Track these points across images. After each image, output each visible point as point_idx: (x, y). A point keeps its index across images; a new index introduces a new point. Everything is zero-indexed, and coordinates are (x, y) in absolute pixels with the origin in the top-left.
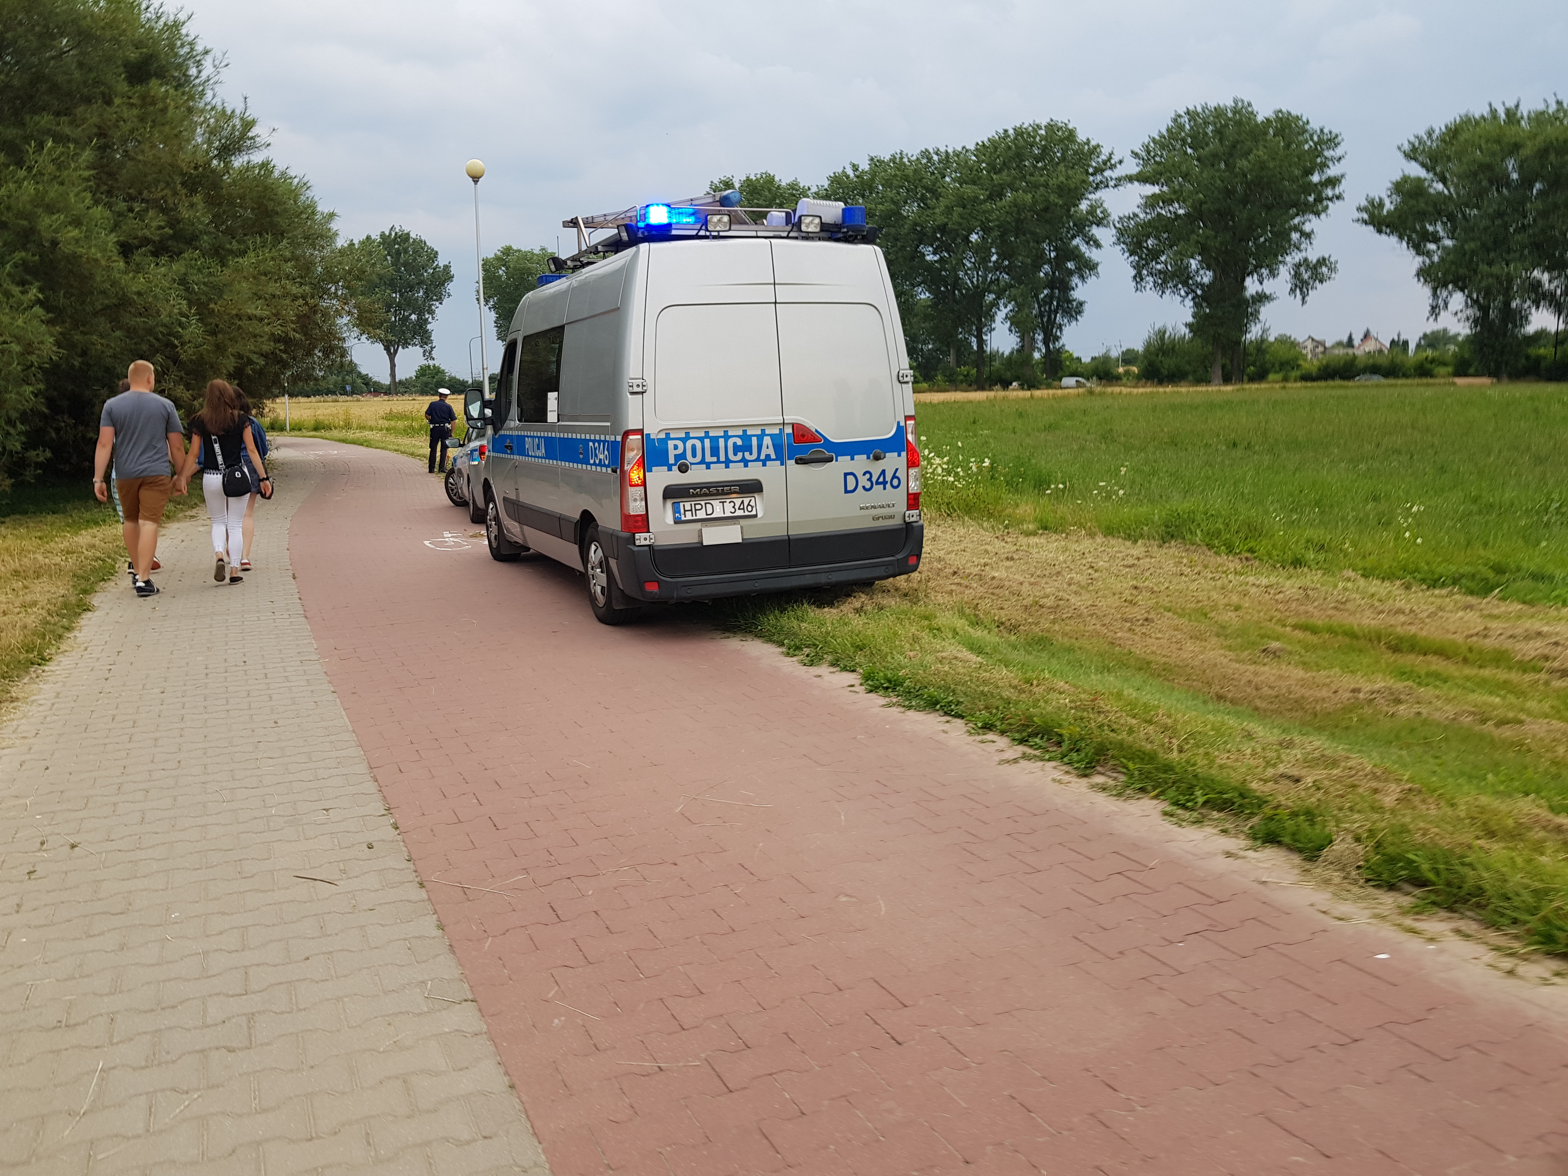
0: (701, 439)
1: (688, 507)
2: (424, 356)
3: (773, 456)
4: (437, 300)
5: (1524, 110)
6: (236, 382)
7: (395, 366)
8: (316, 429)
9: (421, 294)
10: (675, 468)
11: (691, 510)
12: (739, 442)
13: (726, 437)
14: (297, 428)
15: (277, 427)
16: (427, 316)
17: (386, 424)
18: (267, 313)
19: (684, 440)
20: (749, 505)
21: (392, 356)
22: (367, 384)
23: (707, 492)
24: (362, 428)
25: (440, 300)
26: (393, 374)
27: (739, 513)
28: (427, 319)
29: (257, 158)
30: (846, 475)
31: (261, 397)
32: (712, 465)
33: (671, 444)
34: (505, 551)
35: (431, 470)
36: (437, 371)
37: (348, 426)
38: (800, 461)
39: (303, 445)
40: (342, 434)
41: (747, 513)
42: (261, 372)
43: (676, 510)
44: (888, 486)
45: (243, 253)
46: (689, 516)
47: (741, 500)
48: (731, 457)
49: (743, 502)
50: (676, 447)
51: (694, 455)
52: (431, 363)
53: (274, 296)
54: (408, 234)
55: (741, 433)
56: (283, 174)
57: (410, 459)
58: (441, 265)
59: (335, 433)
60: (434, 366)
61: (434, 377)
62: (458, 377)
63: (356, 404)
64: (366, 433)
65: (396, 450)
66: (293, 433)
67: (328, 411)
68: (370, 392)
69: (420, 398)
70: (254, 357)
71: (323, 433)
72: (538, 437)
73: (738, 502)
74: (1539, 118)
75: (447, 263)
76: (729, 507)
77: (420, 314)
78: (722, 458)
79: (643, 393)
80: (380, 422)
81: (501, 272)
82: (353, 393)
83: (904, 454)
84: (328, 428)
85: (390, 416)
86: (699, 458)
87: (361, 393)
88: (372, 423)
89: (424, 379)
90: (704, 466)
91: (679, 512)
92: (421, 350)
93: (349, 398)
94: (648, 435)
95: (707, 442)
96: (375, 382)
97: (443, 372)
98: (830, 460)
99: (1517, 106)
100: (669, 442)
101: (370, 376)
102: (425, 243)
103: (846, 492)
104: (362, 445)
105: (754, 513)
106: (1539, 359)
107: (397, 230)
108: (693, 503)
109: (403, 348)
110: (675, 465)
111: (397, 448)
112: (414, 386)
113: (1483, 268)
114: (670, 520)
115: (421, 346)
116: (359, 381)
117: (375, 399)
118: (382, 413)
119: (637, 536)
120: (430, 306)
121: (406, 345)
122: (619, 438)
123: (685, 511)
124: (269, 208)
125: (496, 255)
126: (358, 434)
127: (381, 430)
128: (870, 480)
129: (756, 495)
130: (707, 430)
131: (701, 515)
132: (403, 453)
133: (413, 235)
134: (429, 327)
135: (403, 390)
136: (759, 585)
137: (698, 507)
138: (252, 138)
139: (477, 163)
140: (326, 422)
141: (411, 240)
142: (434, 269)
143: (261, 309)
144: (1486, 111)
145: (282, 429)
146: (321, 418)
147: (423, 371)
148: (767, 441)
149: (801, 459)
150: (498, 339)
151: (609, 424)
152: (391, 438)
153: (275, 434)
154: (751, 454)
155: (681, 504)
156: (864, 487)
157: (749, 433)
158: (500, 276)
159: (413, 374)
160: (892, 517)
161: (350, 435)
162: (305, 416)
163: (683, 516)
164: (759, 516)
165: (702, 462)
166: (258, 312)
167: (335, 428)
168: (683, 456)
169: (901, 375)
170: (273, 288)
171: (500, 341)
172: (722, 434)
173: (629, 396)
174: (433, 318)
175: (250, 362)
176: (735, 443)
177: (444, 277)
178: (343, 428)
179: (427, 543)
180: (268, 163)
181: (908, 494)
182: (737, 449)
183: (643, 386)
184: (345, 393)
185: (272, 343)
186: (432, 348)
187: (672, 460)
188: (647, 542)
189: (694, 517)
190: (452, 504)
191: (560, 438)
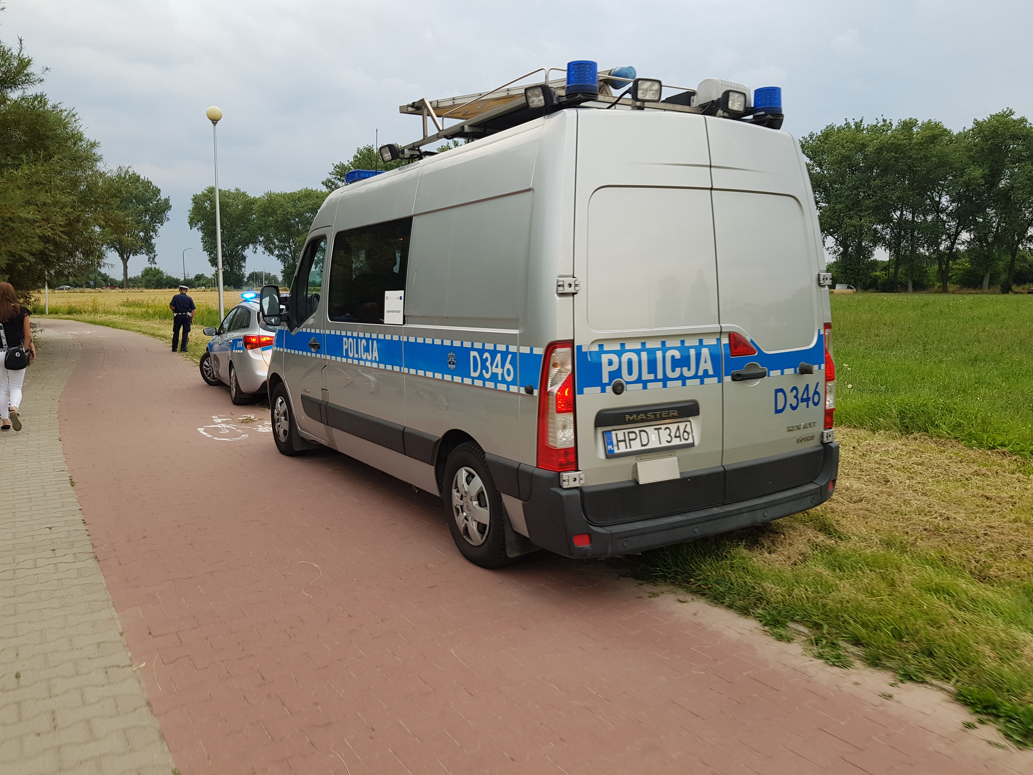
0: (638, 352)
1: (621, 437)
2: (149, 261)
3: (711, 372)
4: (159, 223)
5: (865, 124)
6: (8, 276)
7: (127, 267)
8: (69, 313)
9: (147, 218)
10: (609, 389)
11: (625, 441)
12: (677, 355)
13: (664, 349)
14: (55, 312)
15: (39, 311)
16: (152, 234)
17: (125, 309)
18: (38, 217)
19: (619, 353)
20: (685, 431)
21: (125, 261)
22: (105, 280)
23: (644, 417)
24: (107, 312)
25: (161, 222)
26: (125, 274)
27: (676, 442)
28: (152, 236)
29: (31, 91)
30: (777, 391)
31: (28, 289)
32: (649, 384)
33: (605, 358)
34: (297, 447)
35: (174, 349)
36: (158, 272)
37: (95, 311)
38: (737, 378)
39: (61, 326)
40: (91, 317)
41: (684, 442)
42: (29, 269)
43: (607, 441)
44: (811, 403)
45: (17, 167)
46: (622, 448)
47: (676, 425)
48: (670, 374)
49: (678, 429)
50: (610, 363)
51: (630, 373)
52: (153, 266)
53: (45, 204)
54: (139, 177)
55: (679, 345)
56: (54, 107)
57: (152, 339)
58: (163, 198)
59: (86, 316)
60: (155, 268)
61: (155, 276)
62: (173, 276)
63: (98, 294)
64: (111, 316)
65: (138, 331)
66: (51, 316)
67: (78, 299)
68: (107, 286)
69: (146, 290)
70: (26, 256)
71: (75, 316)
72: (367, 340)
73: (673, 427)
74: (874, 129)
75: (167, 197)
76: (664, 434)
77: (147, 233)
78: (660, 376)
79: (573, 294)
80: (121, 308)
81: (206, 204)
82: (95, 287)
83: (823, 366)
84: (80, 312)
85: (127, 304)
86: (635, 377)
87: (101, 287)
88: (116, 309)
89: (148, 277)
90: (640, 385)
91: (612, 443)
92: (147, 257)
93: (93, 290)
94: (580, 347)
95: (644, 355)
96: (111, 279)
97: (162, 273)
98: (762, 375)
99: (861, 121)
100: (603, 355)
101: (108, 274)
102: (151, 183)
103: (777, 411)
104: (109, 326)
105: (690, 441)
106: (876, 279)
107: (130, 173)
108: (626, 431)
109: (134, 255)
110: (608, 384)
111: (139, 329)
112: (141, 282)
113: (847, 220)
114: (602, 455)
115: (147, 255)
116: (100, 278)
117: (113, 291)
118: (120, 301)
119: (565, 475)
120: (154, 227)
121: (135, 253)
122: (539, 351)
123: (618, 441)
124: (41, 132)
125: (203, 192)
126: (104, 318)
127: (123, 314)
128: (796, 397)
129: (691, 419)
130: (643, 339)
131: (636, 446)
132: (144, 333)
133: (142, 177)
134: (153, 241)
135: (132, 285)
136: (698, 531)
137: (632, 436)
138: (27, 75)
139: (216, 109)
140: (78, 308)
141: (141, 181)
142: (158, 201)
143: (33, 214)
144: (843, 124)
145: (42, 312)
146: (74, 304)
147: (147, 272)
148: (705, 352)
149: (738, 375)
150: (204, 250)
151: (516, 332)
152: (131, 321)
153: (36, 316)
154: (689, 370)
155: (614, 433)
156: (791, 405)
157: (687, 344)
158: (206, 207)
159: (140, 274)
160: (812, 438)
161: (98, 318)
162: (60, 304)
163: (616, 448)
164: (696, 444)
165: (639, 380)
166: (30, 216)
167: (85, 312)
168: (617, 374)
169: (822, 277)
170: (43, 197)
171: (205, 252)
172: (660, 346)
173: (558, 298)
174: (156, 235)
175: (22, 259)
176: (673, 357)
177: (165, 206)
178: (91, 313)
179: (201, 430)
180: (42, 96)
181: (826, 410)
182: (676, 363)
183: (576, 285)
184: (89, 286)
185: (42, 244)
186: (155, 256)
187: (605, 379)
188: (577, 484)
189: (629, 450)
190: (207, 384)
191: (408, 342)
